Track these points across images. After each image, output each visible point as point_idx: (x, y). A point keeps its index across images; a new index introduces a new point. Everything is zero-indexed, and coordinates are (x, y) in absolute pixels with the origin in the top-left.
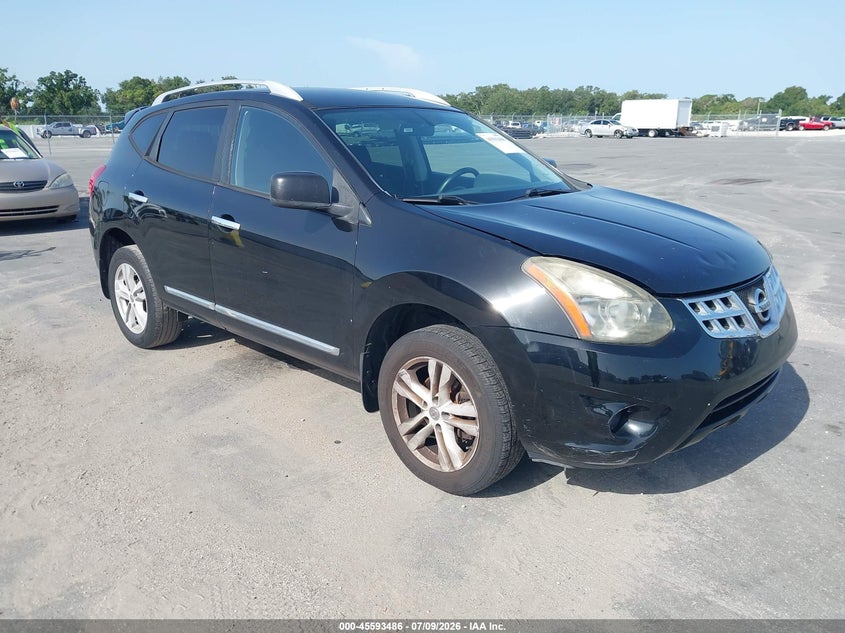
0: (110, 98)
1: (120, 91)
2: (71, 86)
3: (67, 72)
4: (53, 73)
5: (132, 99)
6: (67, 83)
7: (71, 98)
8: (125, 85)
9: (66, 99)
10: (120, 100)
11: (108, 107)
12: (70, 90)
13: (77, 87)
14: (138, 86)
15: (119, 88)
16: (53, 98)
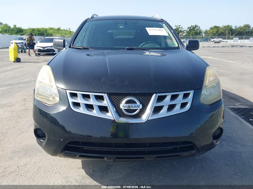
0: (206, 32)
1: (209, 30)
2: (196, 29)
3: (195, 25)
4: (192, 26)
5: (212, 32)
6: (195, 28)
7: (195, 33)
8: (211, 28)
9: (193, 33)
10: (209, 33)
11: (205, 35)
12: (195, 30)
13: (197, 29)
14: (215, 28)
15: (209, 29)
16: (190, 33)
